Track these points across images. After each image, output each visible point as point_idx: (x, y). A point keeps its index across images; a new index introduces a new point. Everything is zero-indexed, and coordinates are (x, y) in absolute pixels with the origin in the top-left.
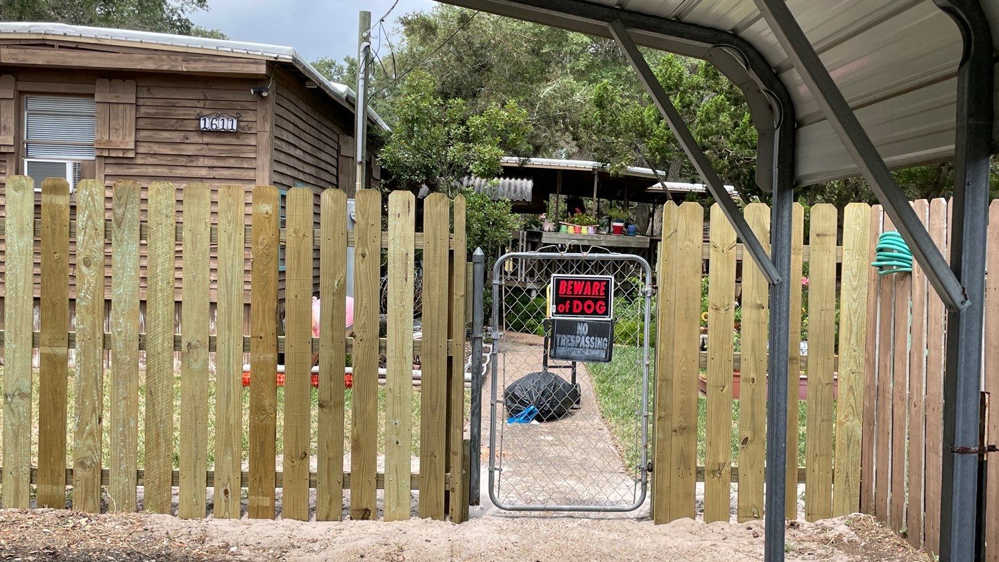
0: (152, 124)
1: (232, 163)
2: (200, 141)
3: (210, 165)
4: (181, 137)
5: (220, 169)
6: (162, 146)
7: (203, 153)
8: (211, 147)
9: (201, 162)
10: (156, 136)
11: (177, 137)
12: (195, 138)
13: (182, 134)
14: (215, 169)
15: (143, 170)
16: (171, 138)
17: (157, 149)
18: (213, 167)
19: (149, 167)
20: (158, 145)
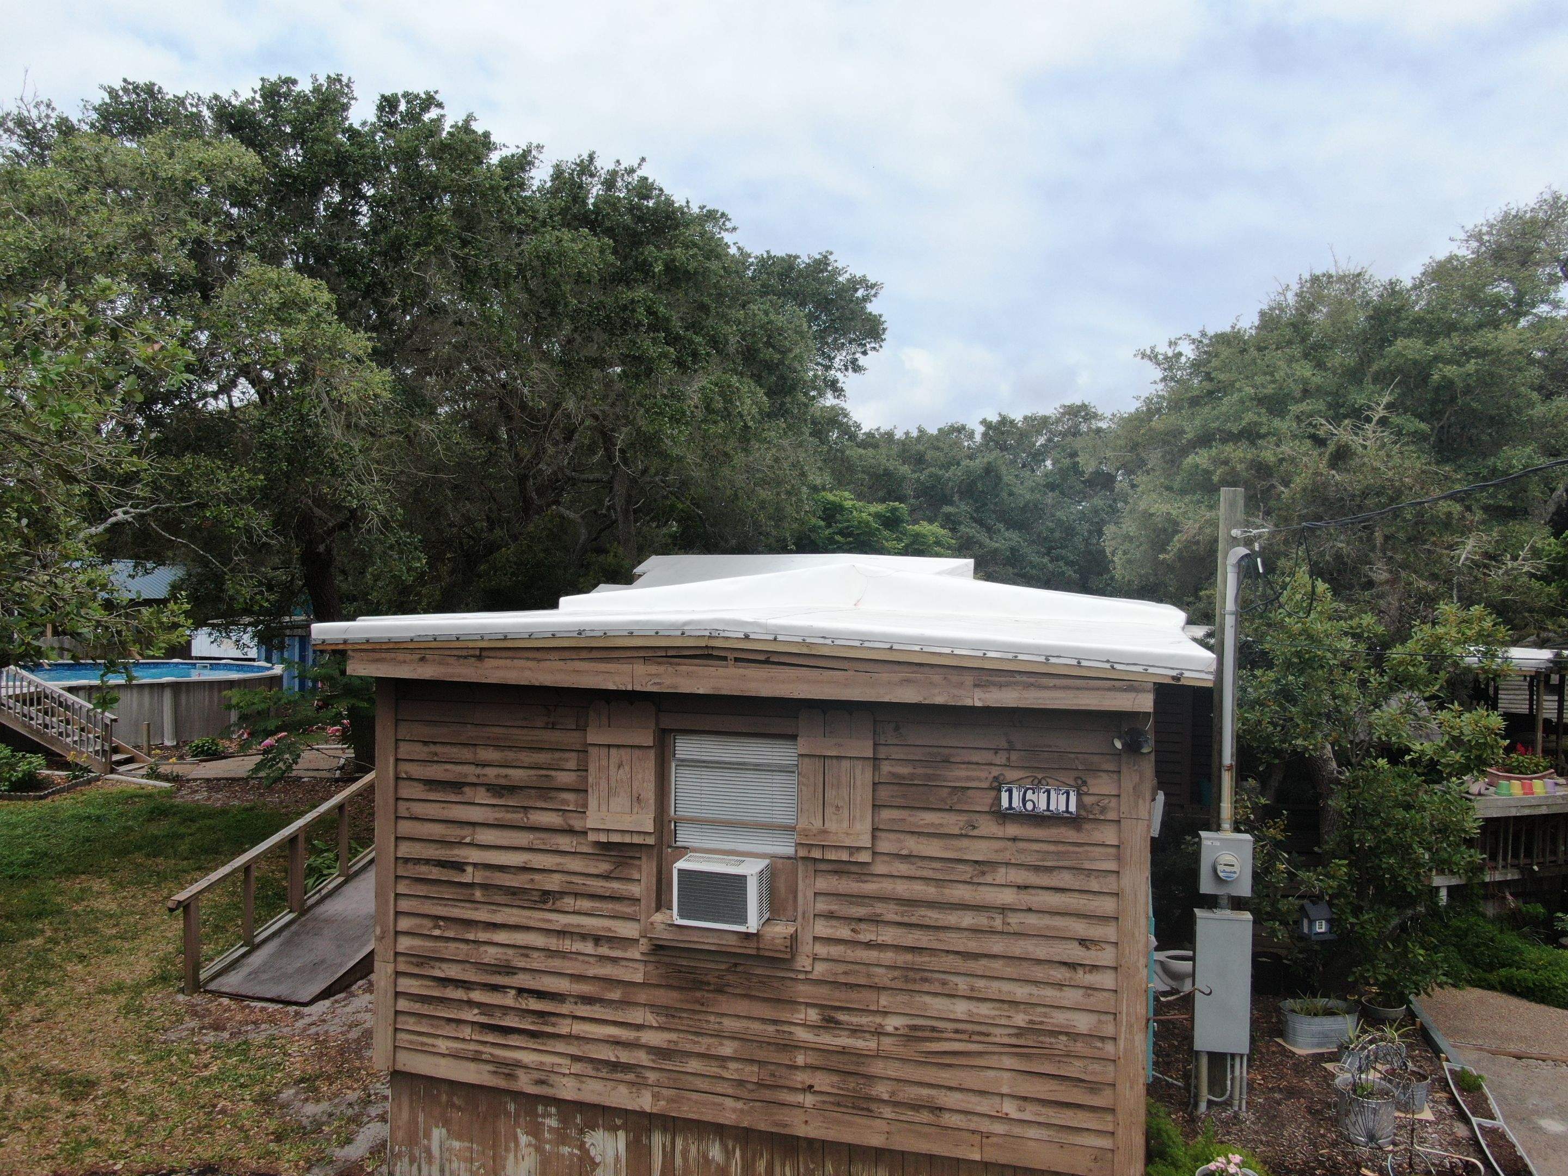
0: (904, 796)
1: (1065, 879)
2: (1000, 834)
3: (1020, 881)
4: (962, 824)
5: (1040, 891)
6: (922, 839)
7: (1006, 856)
8: (1021, 845)
9: (1001, 875)
10: (912, 819)
11: (952, 822)
12: (988, 827)
13: (963, 818)
14: (1030, 891)
15: (887, 887)
16: (941, 825)
17: (912, 845)
18: (1026, 887)
19: (899, 881)
20: (915, 838)
